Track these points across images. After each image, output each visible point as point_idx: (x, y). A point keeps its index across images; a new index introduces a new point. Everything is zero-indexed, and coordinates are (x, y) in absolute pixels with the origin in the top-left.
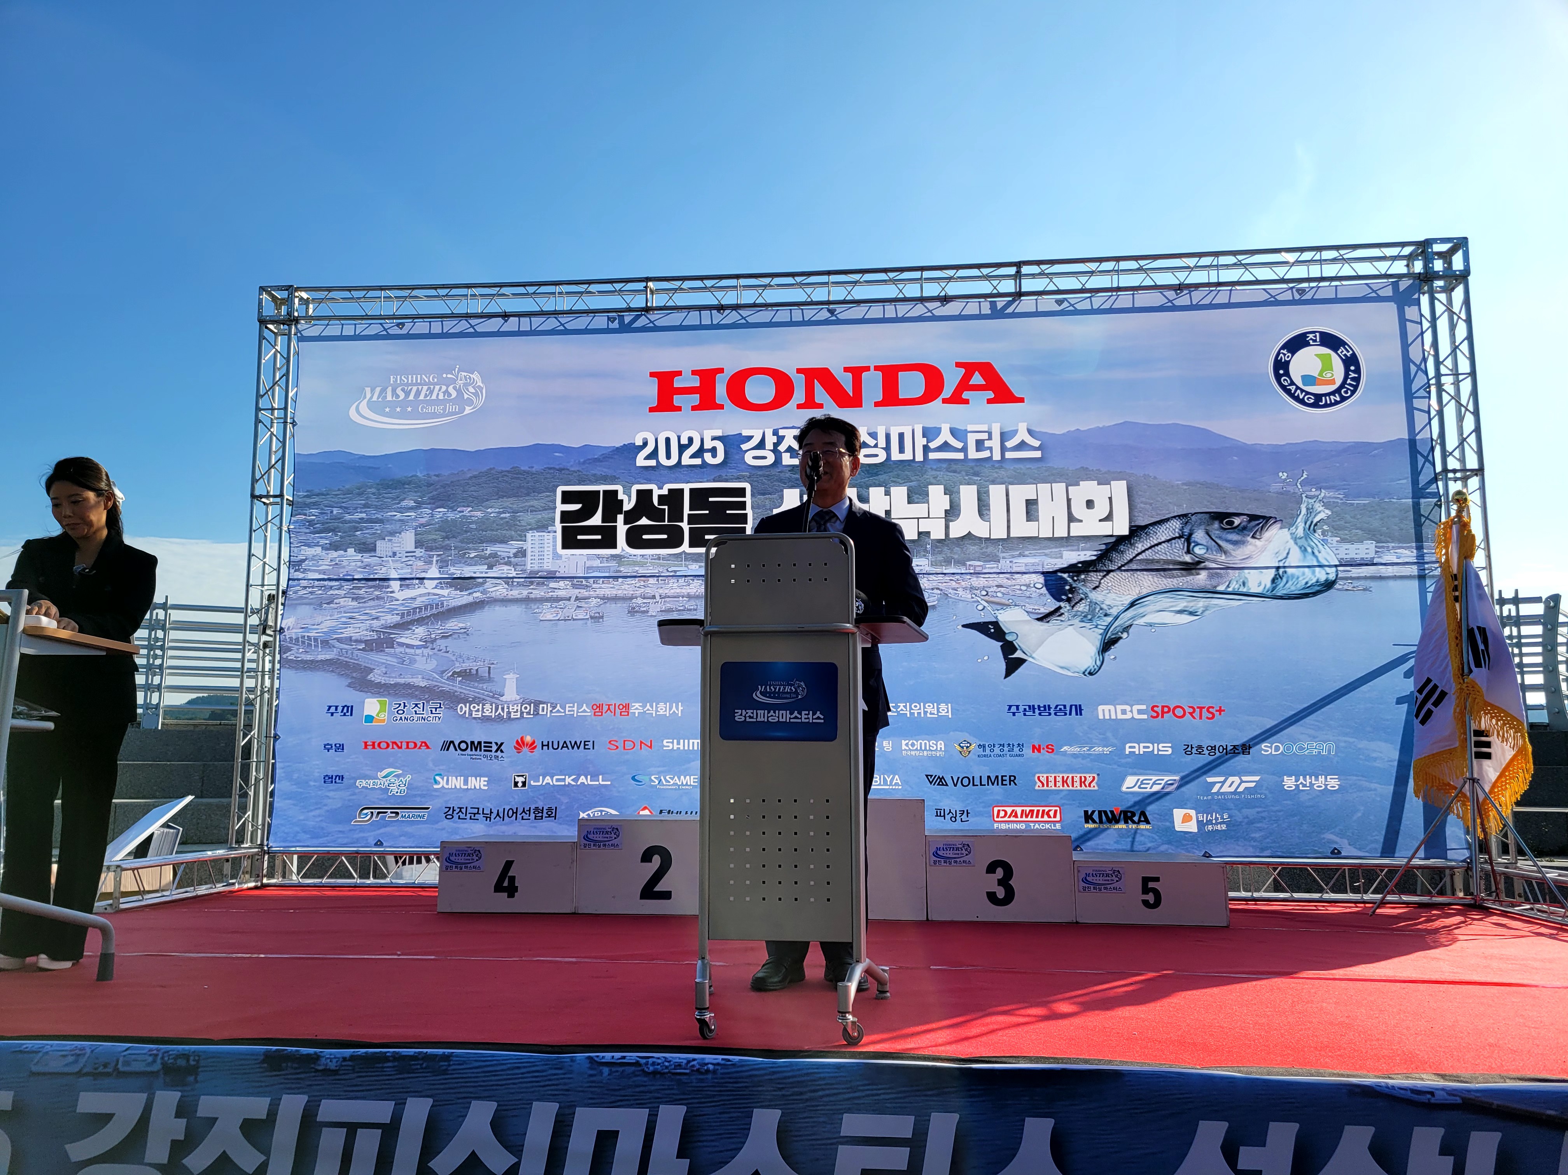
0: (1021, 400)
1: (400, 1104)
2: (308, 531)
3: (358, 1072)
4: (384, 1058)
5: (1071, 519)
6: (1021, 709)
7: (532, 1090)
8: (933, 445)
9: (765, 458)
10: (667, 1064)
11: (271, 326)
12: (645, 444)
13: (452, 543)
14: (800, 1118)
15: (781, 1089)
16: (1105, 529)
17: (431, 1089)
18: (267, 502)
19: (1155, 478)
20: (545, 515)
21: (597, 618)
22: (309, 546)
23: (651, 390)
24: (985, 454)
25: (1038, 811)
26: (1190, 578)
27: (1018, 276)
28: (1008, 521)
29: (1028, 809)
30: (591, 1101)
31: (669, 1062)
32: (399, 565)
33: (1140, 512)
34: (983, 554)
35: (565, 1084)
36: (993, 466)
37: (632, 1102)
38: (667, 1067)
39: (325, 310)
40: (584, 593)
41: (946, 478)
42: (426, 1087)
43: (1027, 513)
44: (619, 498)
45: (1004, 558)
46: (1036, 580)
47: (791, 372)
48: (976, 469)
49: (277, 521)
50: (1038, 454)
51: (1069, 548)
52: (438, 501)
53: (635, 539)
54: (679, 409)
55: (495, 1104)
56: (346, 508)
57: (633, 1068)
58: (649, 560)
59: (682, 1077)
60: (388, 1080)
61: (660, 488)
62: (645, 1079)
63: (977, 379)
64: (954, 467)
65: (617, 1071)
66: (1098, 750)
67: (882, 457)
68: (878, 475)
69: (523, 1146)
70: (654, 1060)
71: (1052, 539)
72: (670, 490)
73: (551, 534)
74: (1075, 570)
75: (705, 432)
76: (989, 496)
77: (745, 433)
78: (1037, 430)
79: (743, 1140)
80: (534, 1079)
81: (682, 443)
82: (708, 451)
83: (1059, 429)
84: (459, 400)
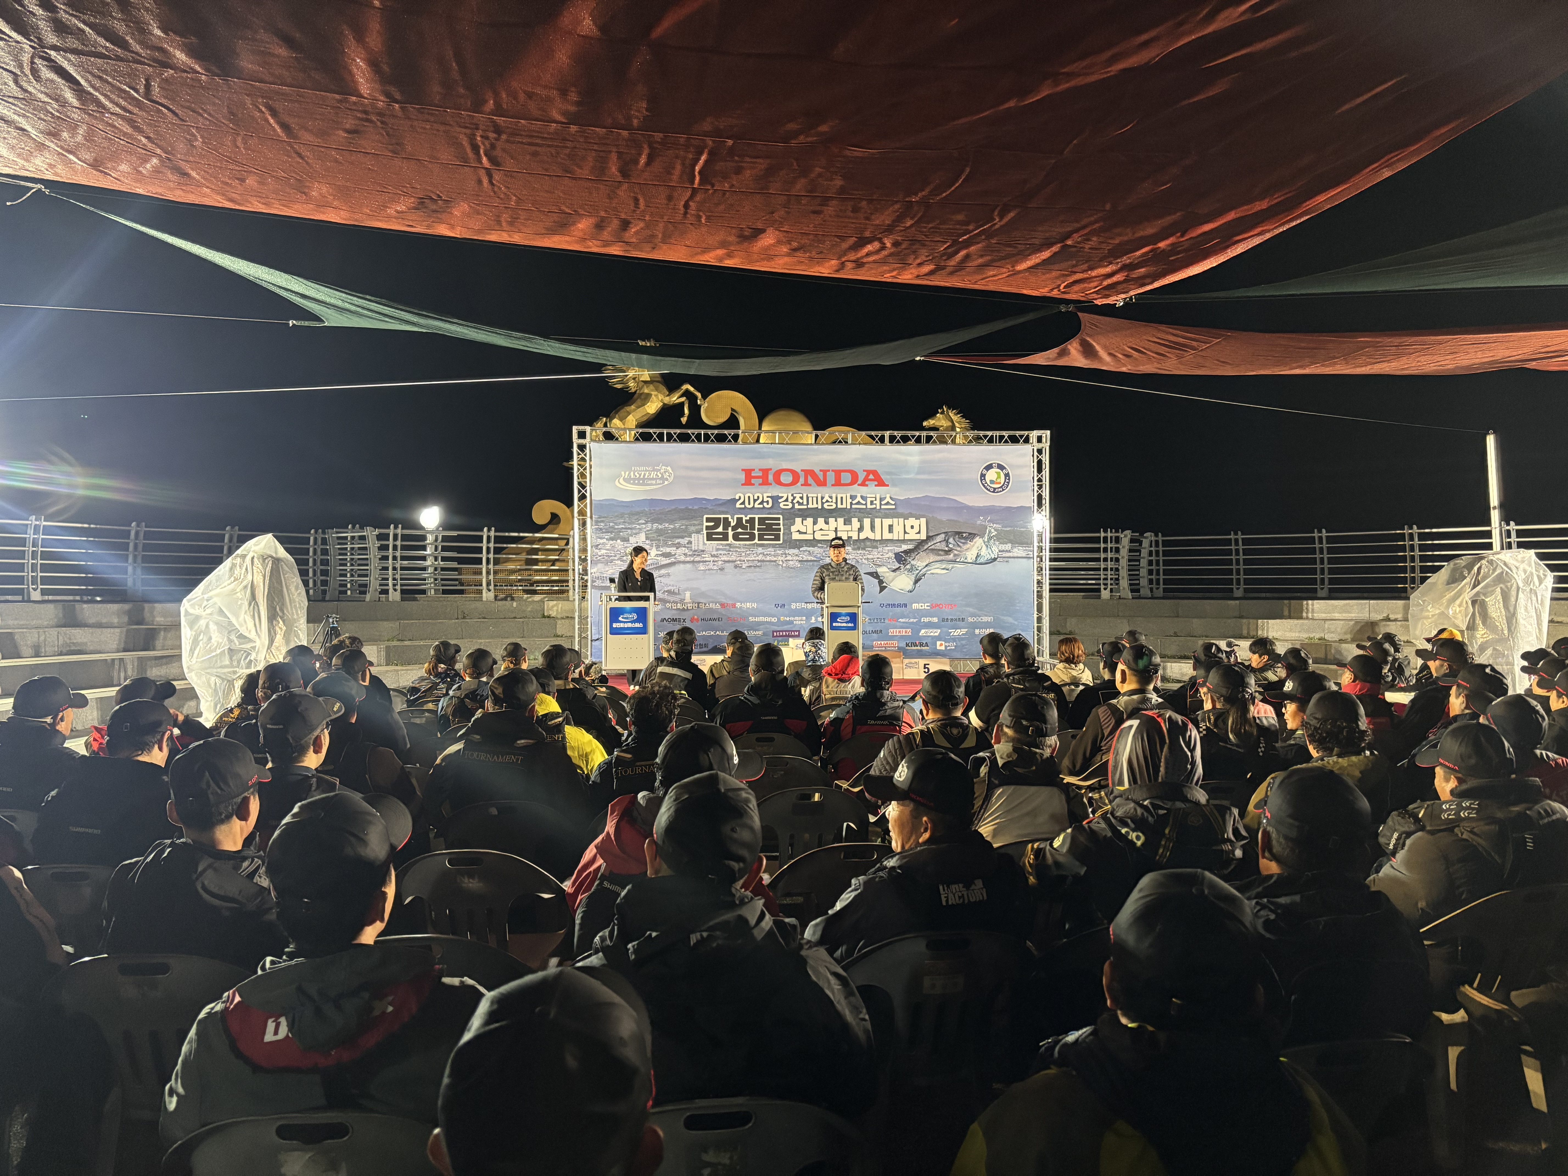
0: (887, 485)
5: (905, 532)
8: (854, 502)
9: (788, 505)
12: (740, 498)
13: (661, 538)
16: (917, 537)
19: (937, 518)
20: (699, 527)
21: (722, 569)
22: (601, 538)
23: (742, 477)
24: (874, 506)
26: (947, 556)
28: (882, 533)
34: (873, 545)
36: (877, 511)
40: (716, 559)
41: (859, 515)
44: (730, 520)
45: (880, 547)
48: (870, 512)
50: (894, 507)
51: (904, 544)
52: (654, 521)
53: (736, 538)
54: (753, 485)
58: (743, 546)
61: (746, 517)
63: (871, 477)
64: (862, 511)
66: (911, 620)
67: (834, 506)
68: (832, 513)
71: (898, 540)
72: (750, 518)
73: (702, 535)
74: (906, 552)
75: (764, 494)
76: (875, 523)
77: (780, 495)
78: (893, 497)
81: (755, 498)
82: (765, 502)
83: (902, 497)
84: (662, 478)
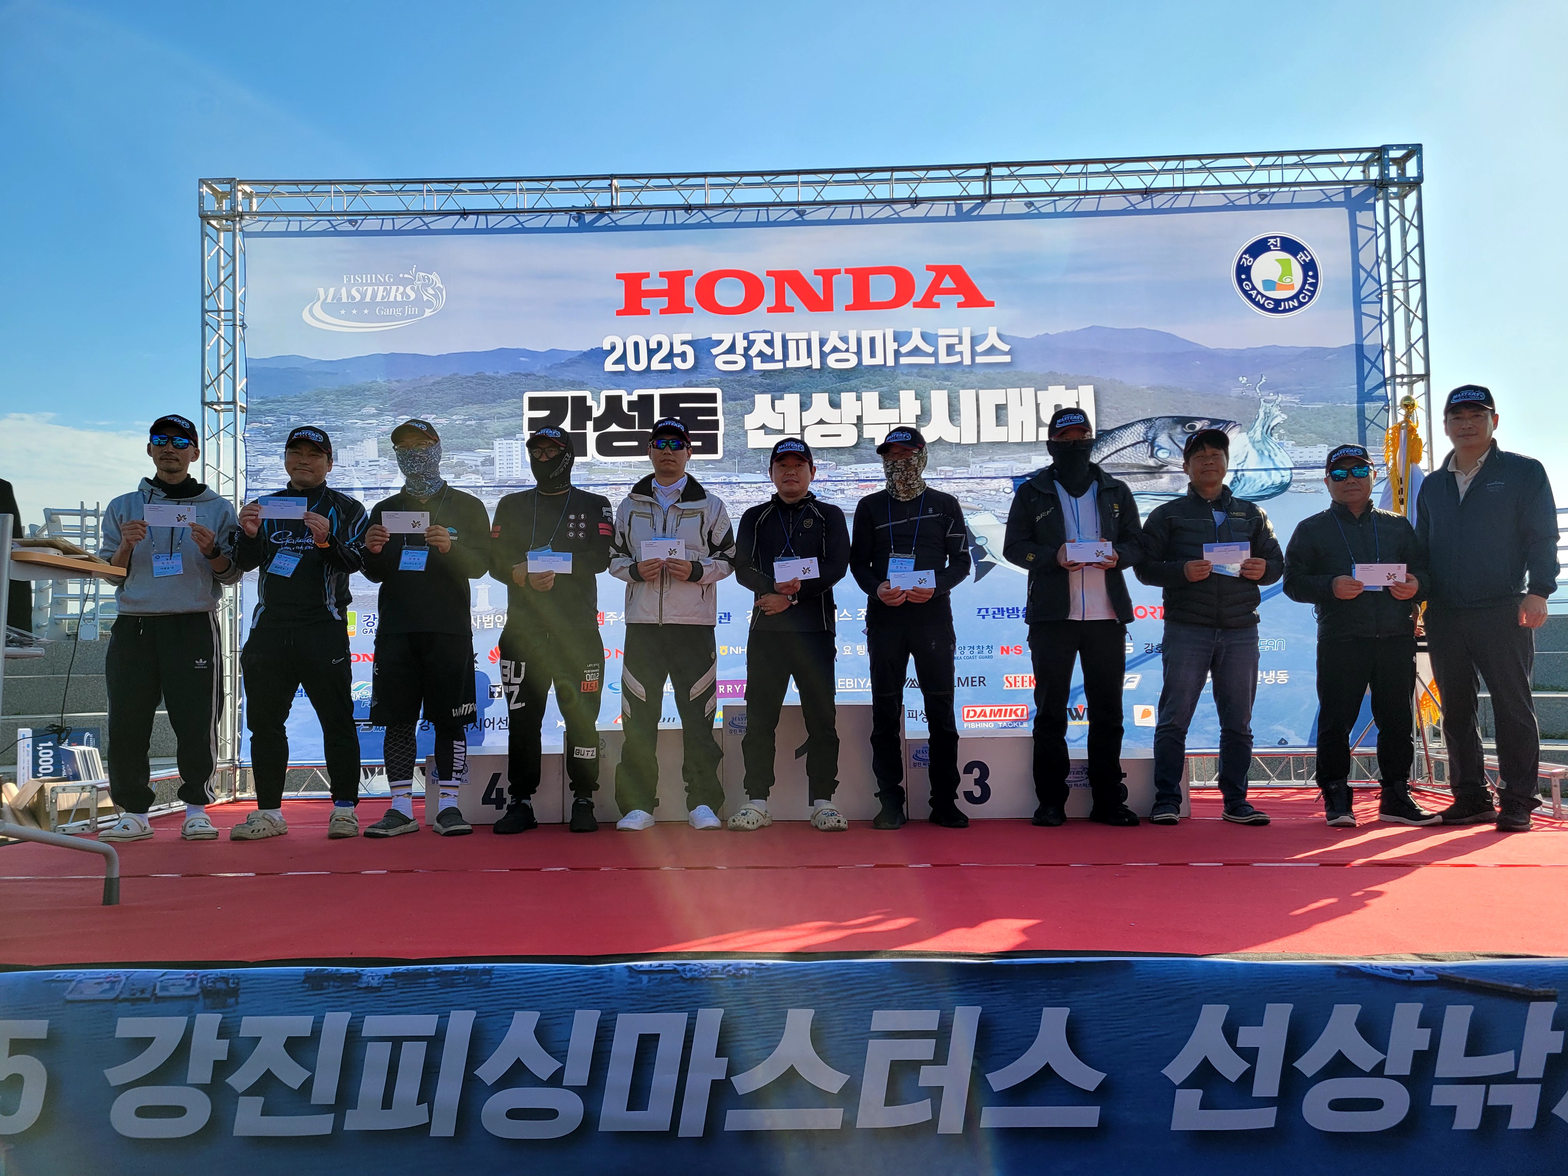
0: (991, 304)
1: (446, 1016)
2: (264, 439)
3: (402, 988)
4: (426, 974)
6: (991, 612)
7: (574, 999)
8: (903, 350)
9: (735, 362)
10: (703, 970)
11: (214, 222)
12: (613, 348)
14: (832, 1017)
15: (814, 990)
17: (474, 1002)
18: (219, 408)
19: (1121, 382)
20: (512, 422)
22: (266, 455)
23: (618, 292)
24: (956, 359)
25: (1006, 710)
26: (1153, 481)
27: (988, 177)
28: (979, 426)
29: (996, 708)
30: (632, 1007)
31: (706, 968)
32: (362, 474)
33: (1107, 416)
34: (953, 459)
35: (606, 992)
36: (963, 371)
37: (672, 1007)
38: (704, 973)
39: (270, 205)
41: (917, 383)
42: (470, 1000)
43: (997, 418)
44: (588, 404)
45: (974, 463)
46: (1005, 485)
47: (761, 275)
48: (947, 374)
49: (231, 428)
50: (1007, 359)
51: (1038, 453)
52: (400, 408)
53: (605, 447)
54: (647, 312)
55: (539, 1014)
56: (303, 415)
57: (671, 975)
58: (620, 468)
59: (719, 982)
60: (431, 994)
61: (630, 394)
62: (683, 985)
63: (948, 282)
64: (925, 371)
65: (656, 979)
67: (853, 362)
68: (848, 380)
69: (567, 1051)
70: (691, 967)
72: (639, 396)
73: (520, 442)
75: (674, 335)
76: (959, 401)
77: (715, 337)
78: (1007, 334)
79: (778, 1038)
80: (575, 989)
81: (651, 347)
82: (678, 355)
83: (1028, 334)
84: (419, 302)
